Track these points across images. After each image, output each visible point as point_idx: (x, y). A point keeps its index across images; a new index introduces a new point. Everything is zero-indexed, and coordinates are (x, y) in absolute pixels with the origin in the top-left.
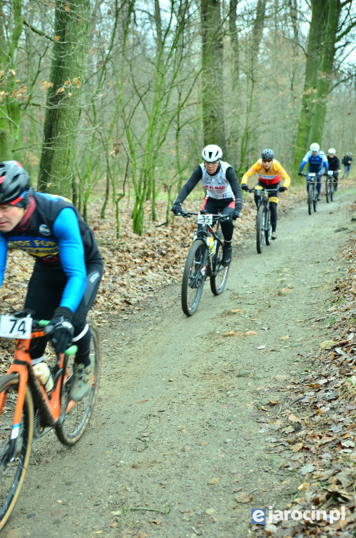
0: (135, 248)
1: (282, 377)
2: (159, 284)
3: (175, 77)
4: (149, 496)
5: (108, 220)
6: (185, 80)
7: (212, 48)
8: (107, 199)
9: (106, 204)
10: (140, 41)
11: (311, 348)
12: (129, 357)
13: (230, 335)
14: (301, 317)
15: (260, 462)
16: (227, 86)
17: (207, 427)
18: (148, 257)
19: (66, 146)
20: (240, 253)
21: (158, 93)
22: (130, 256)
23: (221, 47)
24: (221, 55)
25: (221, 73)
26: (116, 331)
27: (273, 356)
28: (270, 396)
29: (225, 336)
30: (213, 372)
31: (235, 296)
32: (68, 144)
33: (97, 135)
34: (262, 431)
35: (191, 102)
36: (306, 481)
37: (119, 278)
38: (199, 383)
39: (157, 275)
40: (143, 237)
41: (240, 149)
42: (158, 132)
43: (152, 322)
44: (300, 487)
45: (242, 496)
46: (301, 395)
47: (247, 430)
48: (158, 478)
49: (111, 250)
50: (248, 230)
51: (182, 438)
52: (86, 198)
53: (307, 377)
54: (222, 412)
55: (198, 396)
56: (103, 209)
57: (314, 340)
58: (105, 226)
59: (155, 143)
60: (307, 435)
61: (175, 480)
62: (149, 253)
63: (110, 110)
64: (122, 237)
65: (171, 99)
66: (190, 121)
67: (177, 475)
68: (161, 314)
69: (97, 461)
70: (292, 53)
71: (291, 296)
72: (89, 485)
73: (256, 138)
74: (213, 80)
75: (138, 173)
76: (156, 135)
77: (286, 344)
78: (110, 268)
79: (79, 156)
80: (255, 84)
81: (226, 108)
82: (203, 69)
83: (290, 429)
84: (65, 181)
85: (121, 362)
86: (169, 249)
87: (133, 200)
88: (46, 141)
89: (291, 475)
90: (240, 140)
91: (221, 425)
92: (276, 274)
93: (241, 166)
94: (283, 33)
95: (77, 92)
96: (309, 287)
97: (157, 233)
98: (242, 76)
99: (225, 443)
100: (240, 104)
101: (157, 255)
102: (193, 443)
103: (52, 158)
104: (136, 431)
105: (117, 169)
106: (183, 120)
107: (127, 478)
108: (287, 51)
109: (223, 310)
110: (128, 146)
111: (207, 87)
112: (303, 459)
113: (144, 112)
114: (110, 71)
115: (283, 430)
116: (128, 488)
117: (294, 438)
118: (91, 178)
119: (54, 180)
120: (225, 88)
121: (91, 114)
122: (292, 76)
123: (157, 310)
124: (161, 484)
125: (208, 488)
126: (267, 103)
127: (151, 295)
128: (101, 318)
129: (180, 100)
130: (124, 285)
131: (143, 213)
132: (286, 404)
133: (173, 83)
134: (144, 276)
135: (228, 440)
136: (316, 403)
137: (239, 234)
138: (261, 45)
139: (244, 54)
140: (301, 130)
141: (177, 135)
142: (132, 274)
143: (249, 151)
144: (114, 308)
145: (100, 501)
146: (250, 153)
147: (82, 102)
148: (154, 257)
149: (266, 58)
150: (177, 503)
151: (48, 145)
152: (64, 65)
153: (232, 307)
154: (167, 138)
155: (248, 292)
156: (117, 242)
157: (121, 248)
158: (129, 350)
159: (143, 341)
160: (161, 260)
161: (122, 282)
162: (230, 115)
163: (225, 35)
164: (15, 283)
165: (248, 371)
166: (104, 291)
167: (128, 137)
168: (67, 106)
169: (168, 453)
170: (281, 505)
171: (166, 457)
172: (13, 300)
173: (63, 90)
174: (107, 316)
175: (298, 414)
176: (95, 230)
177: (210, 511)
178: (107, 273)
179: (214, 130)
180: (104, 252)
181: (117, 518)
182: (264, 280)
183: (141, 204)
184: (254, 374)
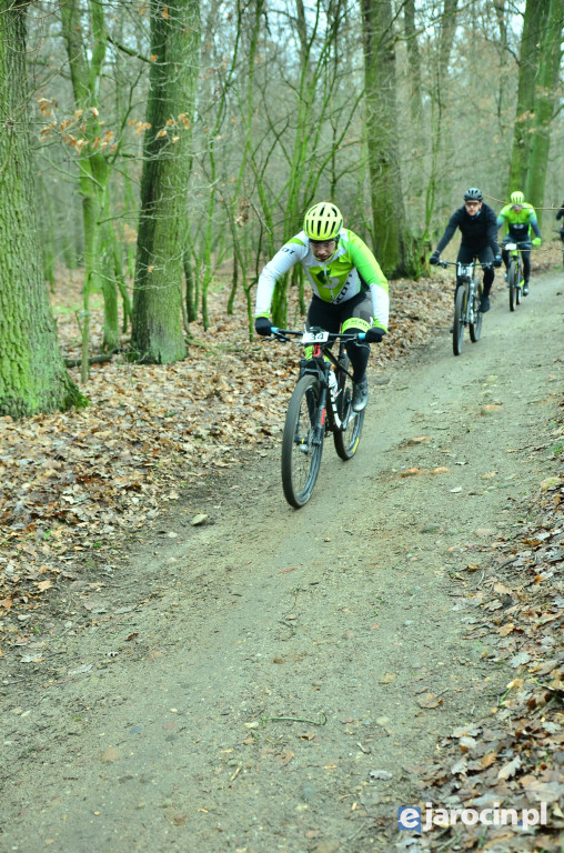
0: (276, 354)
1: (484, 531)
3: (326, 106)
4: (297, 701)
5: (238, 316)
6: (341, 109)
7: (379, 61)
8: (235, 286)
9: (233, 293)
10: (276, 56)
11: (527, 489)
12: (268, 509)
13: (415, 474)
14: (513, 444)
15: (453, 651)
16: (404, 114)
17: (378, 605)
18: (294, 366)
19: (173, 213)
20: (428, 356)
21: (301, 130)
22: (269, 366)
23: (393, 58)
24: (392, 70)
25: (393, 97)
26: (250, 473)
27: (472, 502)
28: (468, 558)
29: (404, 476)
30: (387, 526)
31: (418, 419)
32: (175, 210)
33: (218, 196)
34: (456, 608)
35: (351, 140)
36: (519, 676)
38: (367, 543)
41: (424, 206)
42: (305, 187)
44: (510, 685)
45: (427, 699)
46: (512, 557)
47: (435, 608)
48: (309, 676)
49: (241, 359)
50: (437, 324)
51: (343, 620)
52: (206, 286)
53: (520, 531)
54: (400, 583)
55: (365, 561)
56: (231, 301)
57: (531, 478)
58: (233, 325)
59: (301, 203)
60: (520, 611)
61: (333, 680)
62: (296, 361)
63: (236, 158)
64: (257, 339)
65: (322, 137)
66: (351, 169)
67: (336, 671)
69: (224, 654)
70: (498, 62)
71: (499, 416)
72: (214, 688)
73: (448, 190)
74: (381, 108)
76: (302, 191)
77: (491, 483)
78: (241, 384)
79: (193, 227)
80: (444, 112)
81: (402, 147)
82: (366, 91)
83: (497, 604)
84: (174, 263)
85: (257, 517)
88: (143, 208)
89: (497, 669)
90: (424, 193)
91: (398, 600)
92: (478, 384)
93: (427, 231)
94: (485, 32)
95: (186, 136)
96: (525, 401)
98: (426, 98)
99: (404, 626)
100: (423, 140)
102: (359, 627)
103: (153, 231)
104: (279, 612)
105: (249, 242)
106: (342, 168)
107: (266, 677)
108: (491, 58)
109: (401, 439)
110: (261, 210)
111: (373, 118)
112: (515, 645)
113: (284, 159)
114: (235, 102)
115: (486, 606)
116: (268, 691)
117: (501, 617)
118: (212, 258)
119: (158, 262)
120: (400, 119)
121: (208, 166)
122: (498, 96)
124: (313, 685)
125: (379, 689)
126: (463, 136)
128: (228, 455)
129: (334, 138)
130: (261, 408)
131: (286, 305)
132: (491, 569)
133: (323, 114)
134: (288, 394)
135: (408, 622)
136: (534, 566)
137: (425, 329)
138: (453, 53)
139: (426, 66)
140: (513, 175)
141: (333, 190)
142: (271, 391)
143: (438, 208)
144: (247, 442)
145: (229, 709)
146: (440, 211)
147: (194, 148)
149: (459, 71)
150: (336, 710)
151: (147, 213)
152: (165, 97)
153: (414, 434)
154: (317, 194)
155: (437, 412)
156: (250, 347)
157: (256, 355)
158: (268, 499)
161: (258, 404)
162: (409, 157)
163: (397, 39)
164: (107, 410)
165: (437, 525)
166: (232, 418)
167: (261, 197)
168: (172, 155)
169: (324, 641)
170: (483, 711)
171: (321, 647)
172: (106, 433)
173: (165, 133)
174: (237, 453)
175: (508, 583)
176: (219, 330)
177: (382, 721)
178: (236, 392)
179: (385, 180)
180: (232, 362)
181: (253, 731)
182: (461, 394)
183: (283, 293)
184: (446, 528)
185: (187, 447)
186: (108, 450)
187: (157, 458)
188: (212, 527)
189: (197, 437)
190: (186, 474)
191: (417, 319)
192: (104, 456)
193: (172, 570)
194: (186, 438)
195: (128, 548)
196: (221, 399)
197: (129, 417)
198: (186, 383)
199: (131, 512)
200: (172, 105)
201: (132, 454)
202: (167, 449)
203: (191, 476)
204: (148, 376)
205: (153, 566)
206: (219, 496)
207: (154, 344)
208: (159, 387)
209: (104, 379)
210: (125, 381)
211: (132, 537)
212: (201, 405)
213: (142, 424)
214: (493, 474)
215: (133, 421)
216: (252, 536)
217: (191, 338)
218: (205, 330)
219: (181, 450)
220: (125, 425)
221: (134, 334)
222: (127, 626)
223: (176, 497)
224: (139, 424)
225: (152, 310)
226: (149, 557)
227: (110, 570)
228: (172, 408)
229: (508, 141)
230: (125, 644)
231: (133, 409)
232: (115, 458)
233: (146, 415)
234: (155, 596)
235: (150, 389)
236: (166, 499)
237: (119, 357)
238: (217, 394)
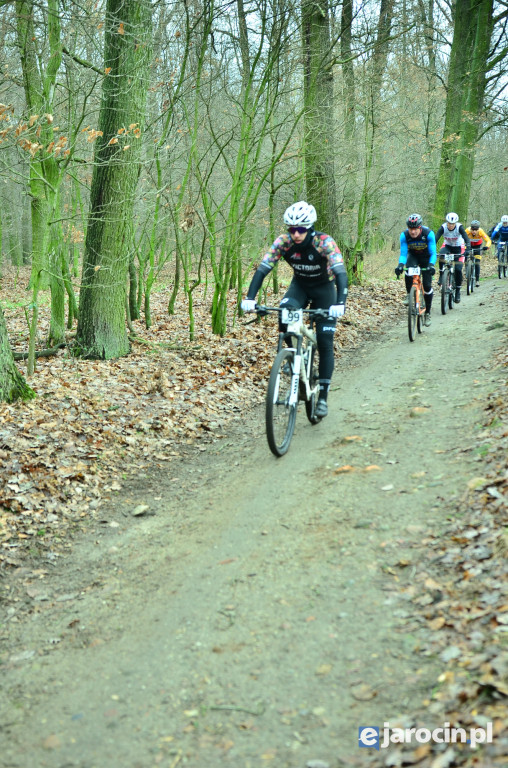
0: (215, 353)
1: (415, 528)
2: (247, 402)
4: (236, 690)
5: (179, 316)
6: (281, 125)
7: (318, 81)
8: (177, 287)
9: (175, 294)
10: (220, 72)
11: (455, 489)
12: (207, 502)
13: (345, 472)
14: (439, 446)
15: (386, 644)
16: (339, 133)
17: (314, 597)
18: (232, 365)
19: (121, 216)
20: (359, 359)
21: (244, 143)
22: (209, 365)
23: (331, 79)
24: (330, 90)
25: (330, 116)
26: (190, 466)
27: (403, 500)
28: (400, 554)
29: (337, 473)
30: (322, 521)
31: (350, 419)
32: (123, 214)
33: (163, 202)
34: (388, 602)
35: (289, 154)
36: (451, 670)
37: (194, 395)
38: (302, 537)
39: (244, 390)
40: (225, 338)
41: (356, 218)
42: (245, 196)
43: (238, 454)
44: (442, 678)
45: (362, 690)
46: (441, 553)
47: (368, 601)
48: (247, 666)
49: (182, 357)
50: (368, 329)
51: (280, 611)
52: (149, 286)
53: (449, 529)
54: (335, 576)
55: (301, 554)
56: (172, 302)
57: (459, 478)
58: (174, 324)
59: (241, 211)
60: (450, 607)
61: (270, 670)
62: (235, 360)
63: (181, 167)
64: (197, 339)
65: (263, 150)
66: (289, 181)
67: (274, 661)
68: (251, 443)
69: (165, 642)
70: (427, 86)
71: (427, 418)
72: (154, 675)
73: (378, 203)
74: (319, 125)
75: (218, 252)
76: (243, 200)
77: (420, 482)
78: (182, 380)
79: (138, 230)
80: (377, 130)
81: (338, 162)
82: (306, 109)
83: (428, 599)
84: (120, 263)
85: (196, 509)
86: (261, 355)
87: (212, 288)
88: (93, 210)
89: (429, 662)
90: (357, 206)
91: (333, 593)
92: (407, 387)
93: (359, 241)
94: (415, 59)
95: (136, 144)
96: (451, 405)
97: (244, 333)
98: (359, 118)
99: (339, 618)
100: (357, 157)
101: (244, 363)
102: (296, 618)
103: (101, 232)
104: (218, 603)
105: (190, 247)
106: (279, 179)
107: (205, 666)
108: (420, 84)
109: (334, 438)
110: (204, 215)
111: (311, 134)
112: (445, 639)
113: (227, 170)
114: (180, 114)
115: (418, 600)
116: (207, 680)
117: (432, 612)
118: (155, 259)
119: (105, 262)
120: (335, 135)
121: (154, 172)
122: (426, 117)
123: (246, 437)
125: (315, 680)
126: (393, 154)
127: (237, 418)
128: (169, 448)
129: (274, 152)
130: (201, 404)
131: (226, 306)
132: (422, 565)
133: (264, 129)
134: (227, 392)
135: (343, 615)
136: (462, 563)
137: (356, 334)
138: (385, 77)
139: (361, 88)
140: (439, 192)
141: (271, 200)
142: (210, 389)
143: (368, 221)
144: (186, 436)
145: (169, 697)
146: (371, 224)
147: (143, 156)
148: (240, 366)
149: (391, 93)
150: (274, 700)
151: (96, 216)
152: (117, 107)
153: (347, 433)
154: (258, 203)
155: (368, 412)
156: (190, 346)
157: (197, 354)
158: (207, 492)
159: (226, 480)
160: (251, 369)
161: (198, 400)
162: (343, 171)
163: (335, 63)
164: (53, 402)
165: (369, 520)
166: (173, 413)
167: (204, 204)
168: (122, 162)
169: (261, 632)
170: (415, 704)
171: (259, 637)
172: (51, 425)
173: (116, 140)
174: (177, 447)
175: (438, 579)
176: (160, 329)
177: (319, 711)
178: (177, 388)
179: (321, 193)
180: (173, 359)
181: (194, 720)
182: (391, 396)
183: (222, 295)
184: (378, 524)
185: (130, 440)
186: (53, 441)
187: (100, 450)
188: (152, 518)
189: (139, 430)
190: (128, 466)
191: (348, 323)
192: (49, 446)
193: (113, 559)
194: (129, 431)
195: (70, 536)
196: (162, 395)
197: (73, 409)
198: (129, 378)
199: (74, 502)
200: (123, 115)
201: (76, 445)
202: (110, 442)
203: (133, 468)
204: (92, 370)
205: (95, 555)
206: (159, 488)
207: (99, 340)
208: (103, 381)
209: (50, 372)
210: (70, 375)
211: (75, 526)
212: (143, 400)
213: (87, 417)
214: (422, 473)
215: (78, 414)
216: (191, 528)
217: (134, 335)
218: (147, 328)
219: (123, 443)
220: (70, 417)
221: (79, 330)
222: (69, 613)
223: (118, 488)
224: (83, 416)
225: (98, 307)
226: (91, 545)
227: (53, 558)
228: (114, 402)
229: (435, 160)
230: (67, 631)
231: (77, 402)
232: (60, 449)
233: (90, 408)
234: (96, 584)
235: (95, 383)
236: (108, 490)
237: (65, 351)
238: (159, 390)
